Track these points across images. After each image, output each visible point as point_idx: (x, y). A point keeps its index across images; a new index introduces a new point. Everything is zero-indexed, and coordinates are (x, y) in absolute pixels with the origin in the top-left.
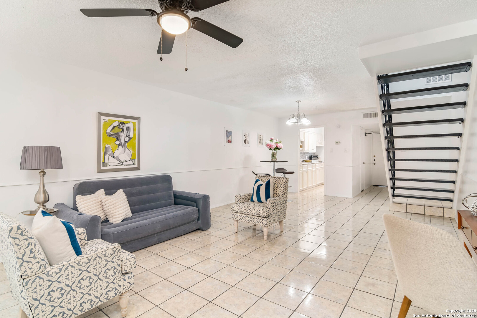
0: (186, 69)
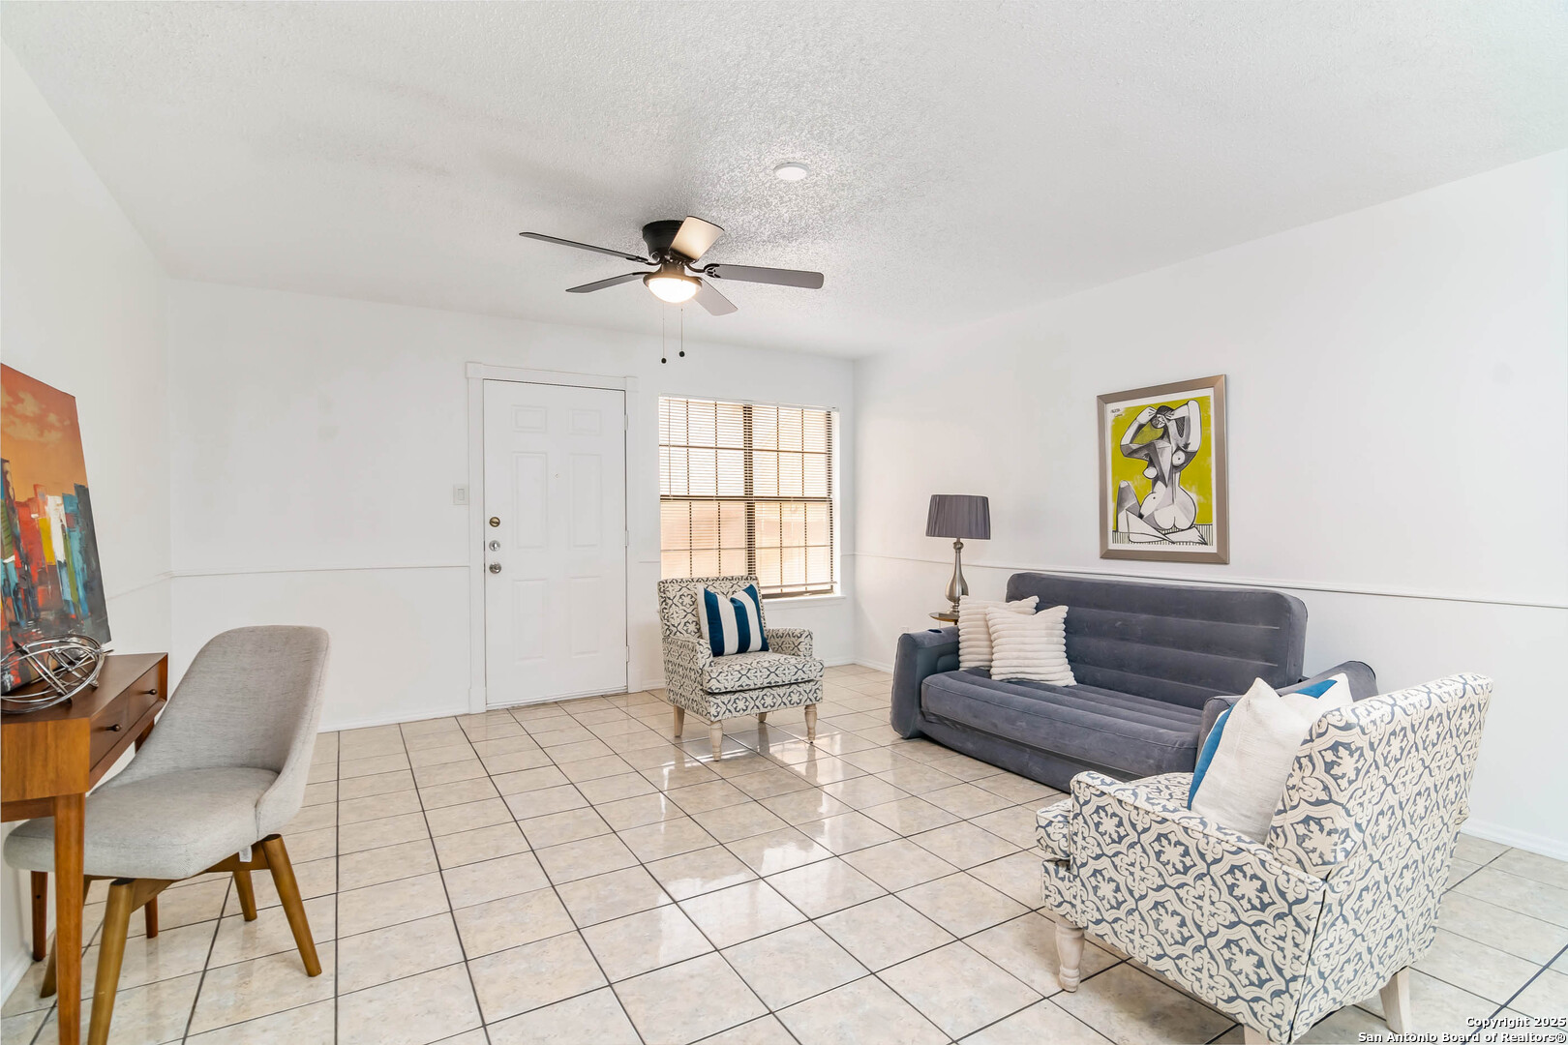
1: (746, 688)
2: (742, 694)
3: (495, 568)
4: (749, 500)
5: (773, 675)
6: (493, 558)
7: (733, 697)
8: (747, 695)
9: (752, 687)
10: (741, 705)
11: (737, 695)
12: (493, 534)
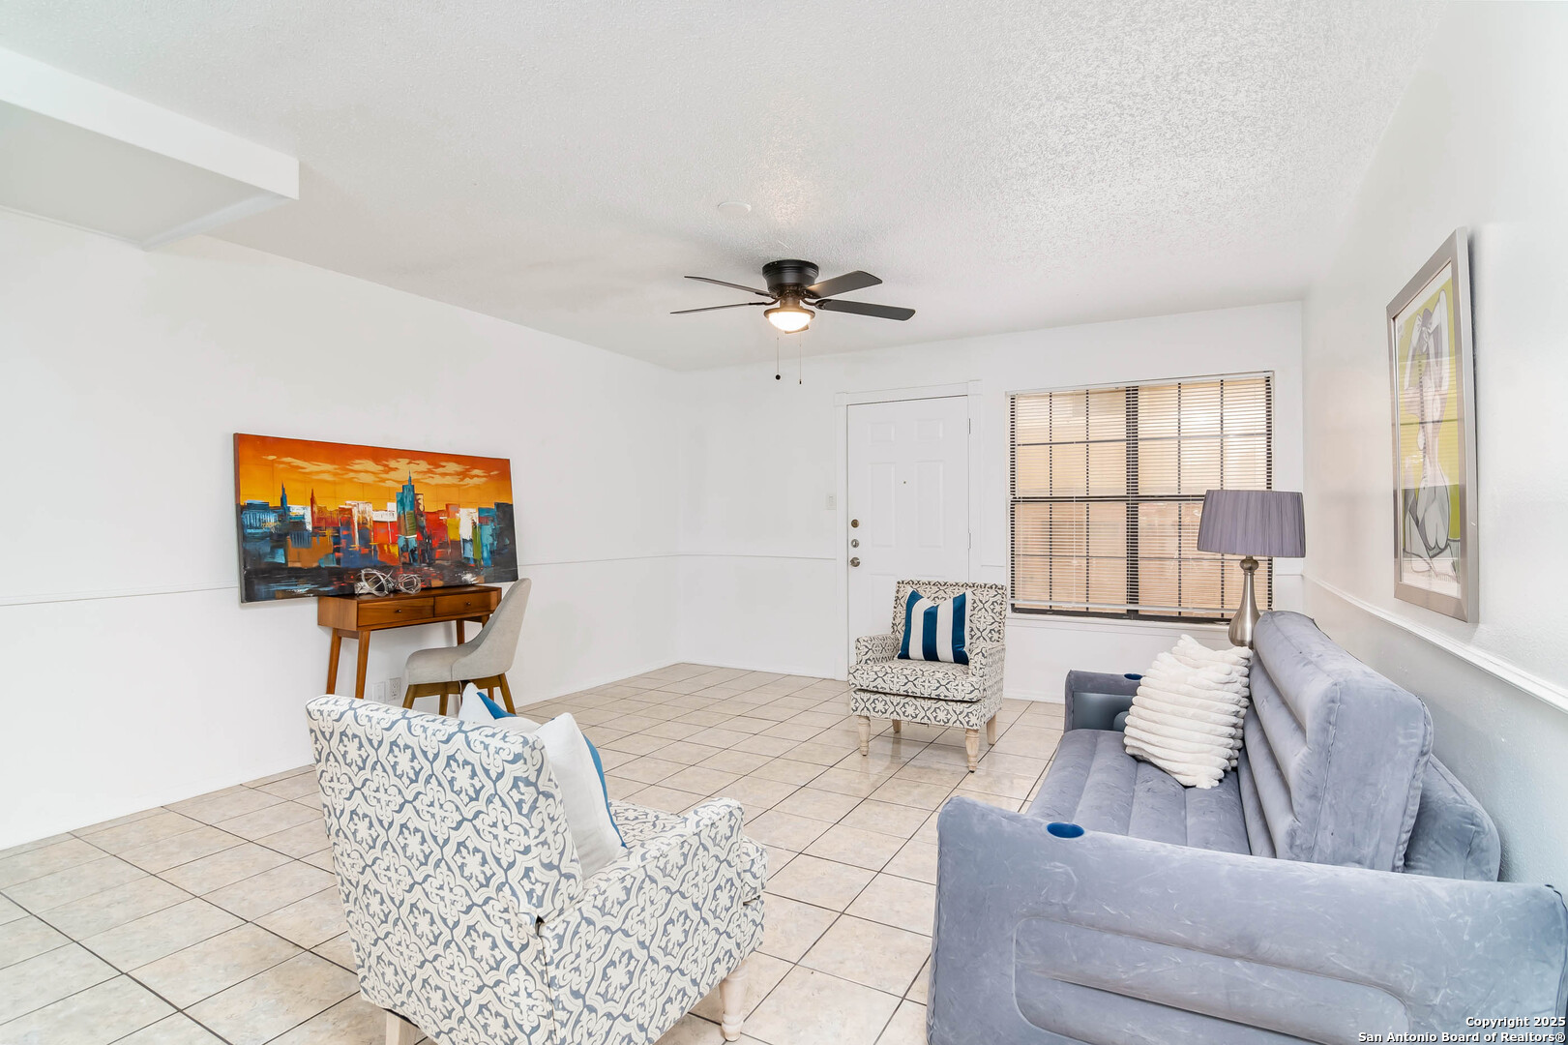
1: (880, 690)
2: (883, 696)
3: (855, 563)
4: (1133, 500)
5: (910, 684)
6: (854, 553)
7: (873, 697)
8: (887, 698)
9: (888, 691)
10: (880, 706)
11: (877, 696)
12: (855, 533)
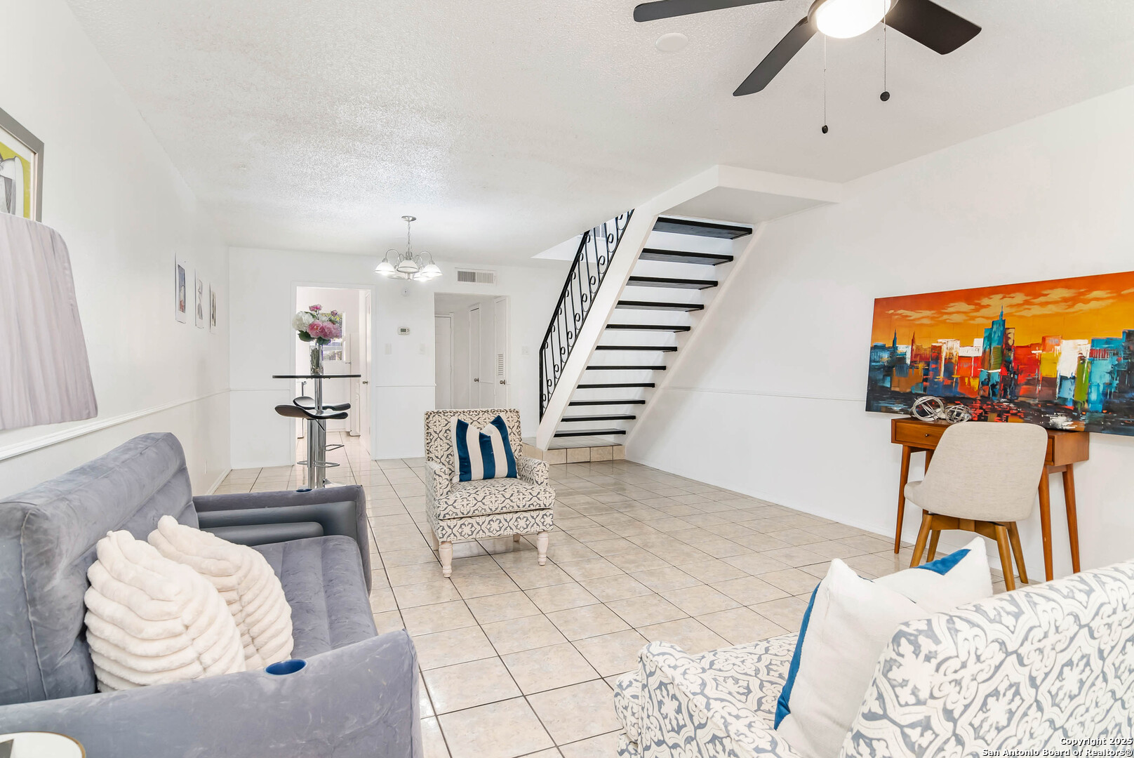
0: (825, 130)
